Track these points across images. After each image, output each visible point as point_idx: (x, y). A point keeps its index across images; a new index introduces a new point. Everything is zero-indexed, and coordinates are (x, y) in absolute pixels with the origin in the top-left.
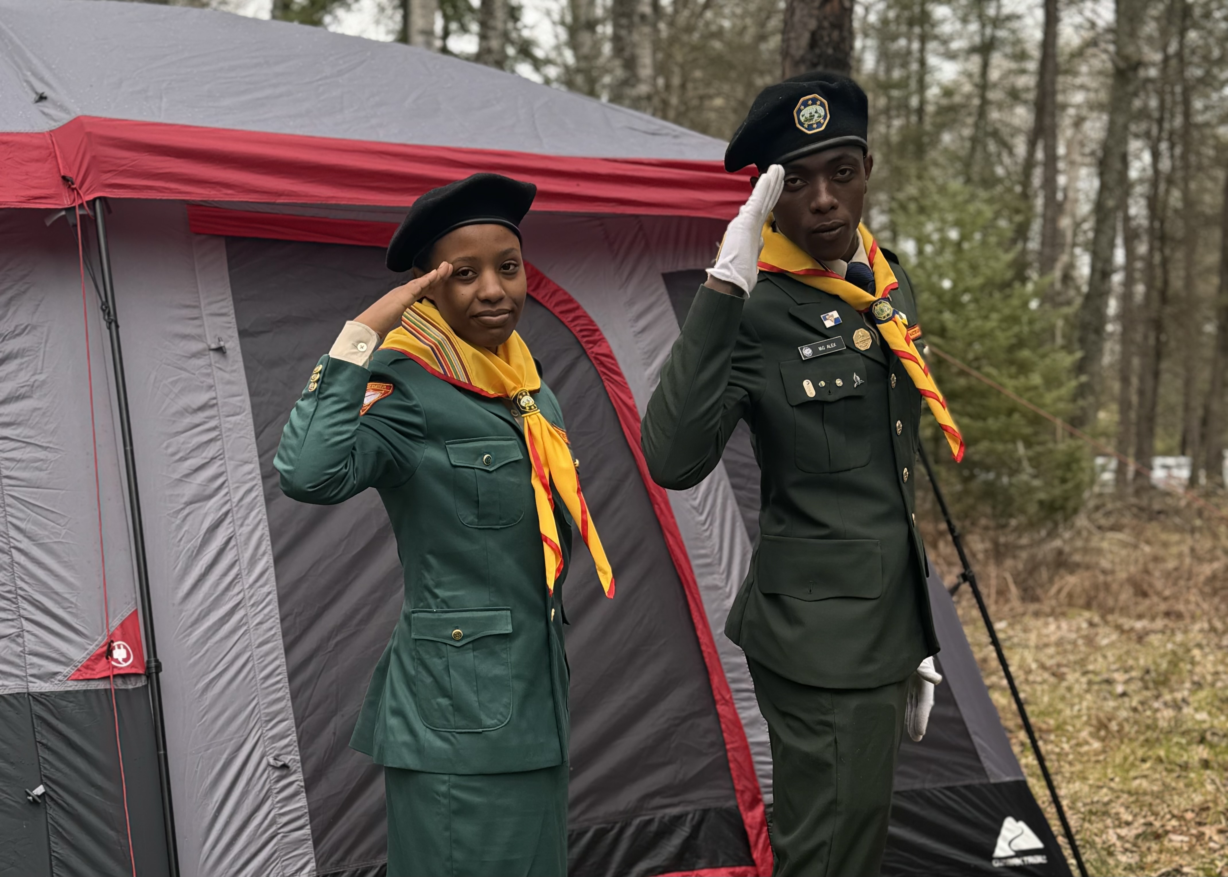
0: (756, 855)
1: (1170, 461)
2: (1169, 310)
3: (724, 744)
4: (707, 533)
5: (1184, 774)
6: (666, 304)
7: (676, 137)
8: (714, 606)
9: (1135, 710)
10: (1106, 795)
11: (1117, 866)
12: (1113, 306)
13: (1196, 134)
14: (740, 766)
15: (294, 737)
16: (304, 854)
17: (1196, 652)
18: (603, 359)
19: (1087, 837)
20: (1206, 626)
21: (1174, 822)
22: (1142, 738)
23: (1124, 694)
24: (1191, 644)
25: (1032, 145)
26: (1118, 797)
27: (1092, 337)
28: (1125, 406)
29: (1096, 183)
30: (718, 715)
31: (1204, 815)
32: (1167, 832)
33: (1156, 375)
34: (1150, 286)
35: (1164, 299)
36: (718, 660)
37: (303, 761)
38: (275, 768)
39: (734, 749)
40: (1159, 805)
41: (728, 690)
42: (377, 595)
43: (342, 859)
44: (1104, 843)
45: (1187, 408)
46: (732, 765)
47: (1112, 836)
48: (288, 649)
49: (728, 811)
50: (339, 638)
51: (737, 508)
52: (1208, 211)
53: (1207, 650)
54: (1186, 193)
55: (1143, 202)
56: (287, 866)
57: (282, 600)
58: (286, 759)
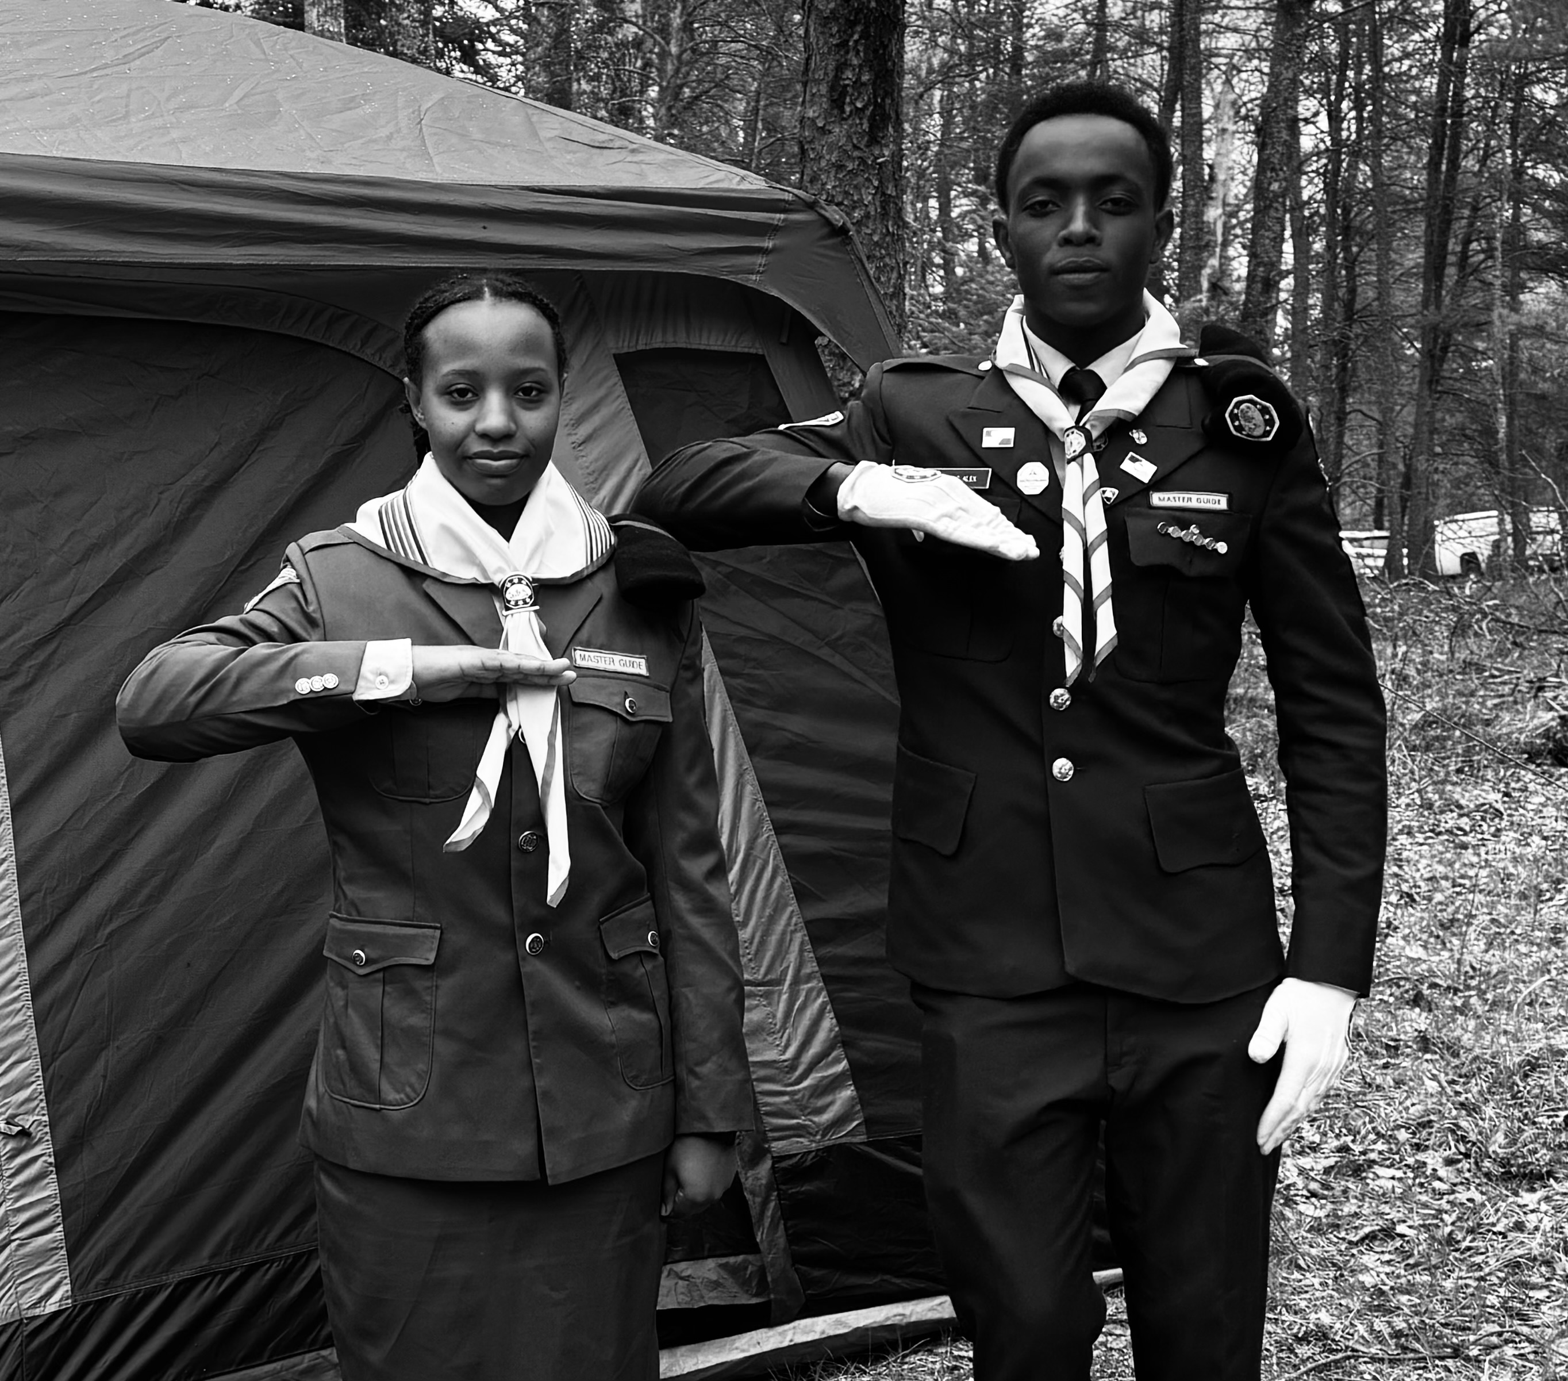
0: (760, 1238)
7: (634, 151)
12: (1282, 322)
13: (1388, 86)
15: (39, 1086)
16: (53, 1272)
25: (1168, 103)
29: (1254, 156)
37: (52, 1125)
38: (7, 1137)
42: (176, 857)
43: (115, 1277)
48: (32, 948)
50: (114, 926)
54: (1377, 170)
55: (1319, 182)
56: (24, 1292)
57: (23, 871)
58: (26, 1121)
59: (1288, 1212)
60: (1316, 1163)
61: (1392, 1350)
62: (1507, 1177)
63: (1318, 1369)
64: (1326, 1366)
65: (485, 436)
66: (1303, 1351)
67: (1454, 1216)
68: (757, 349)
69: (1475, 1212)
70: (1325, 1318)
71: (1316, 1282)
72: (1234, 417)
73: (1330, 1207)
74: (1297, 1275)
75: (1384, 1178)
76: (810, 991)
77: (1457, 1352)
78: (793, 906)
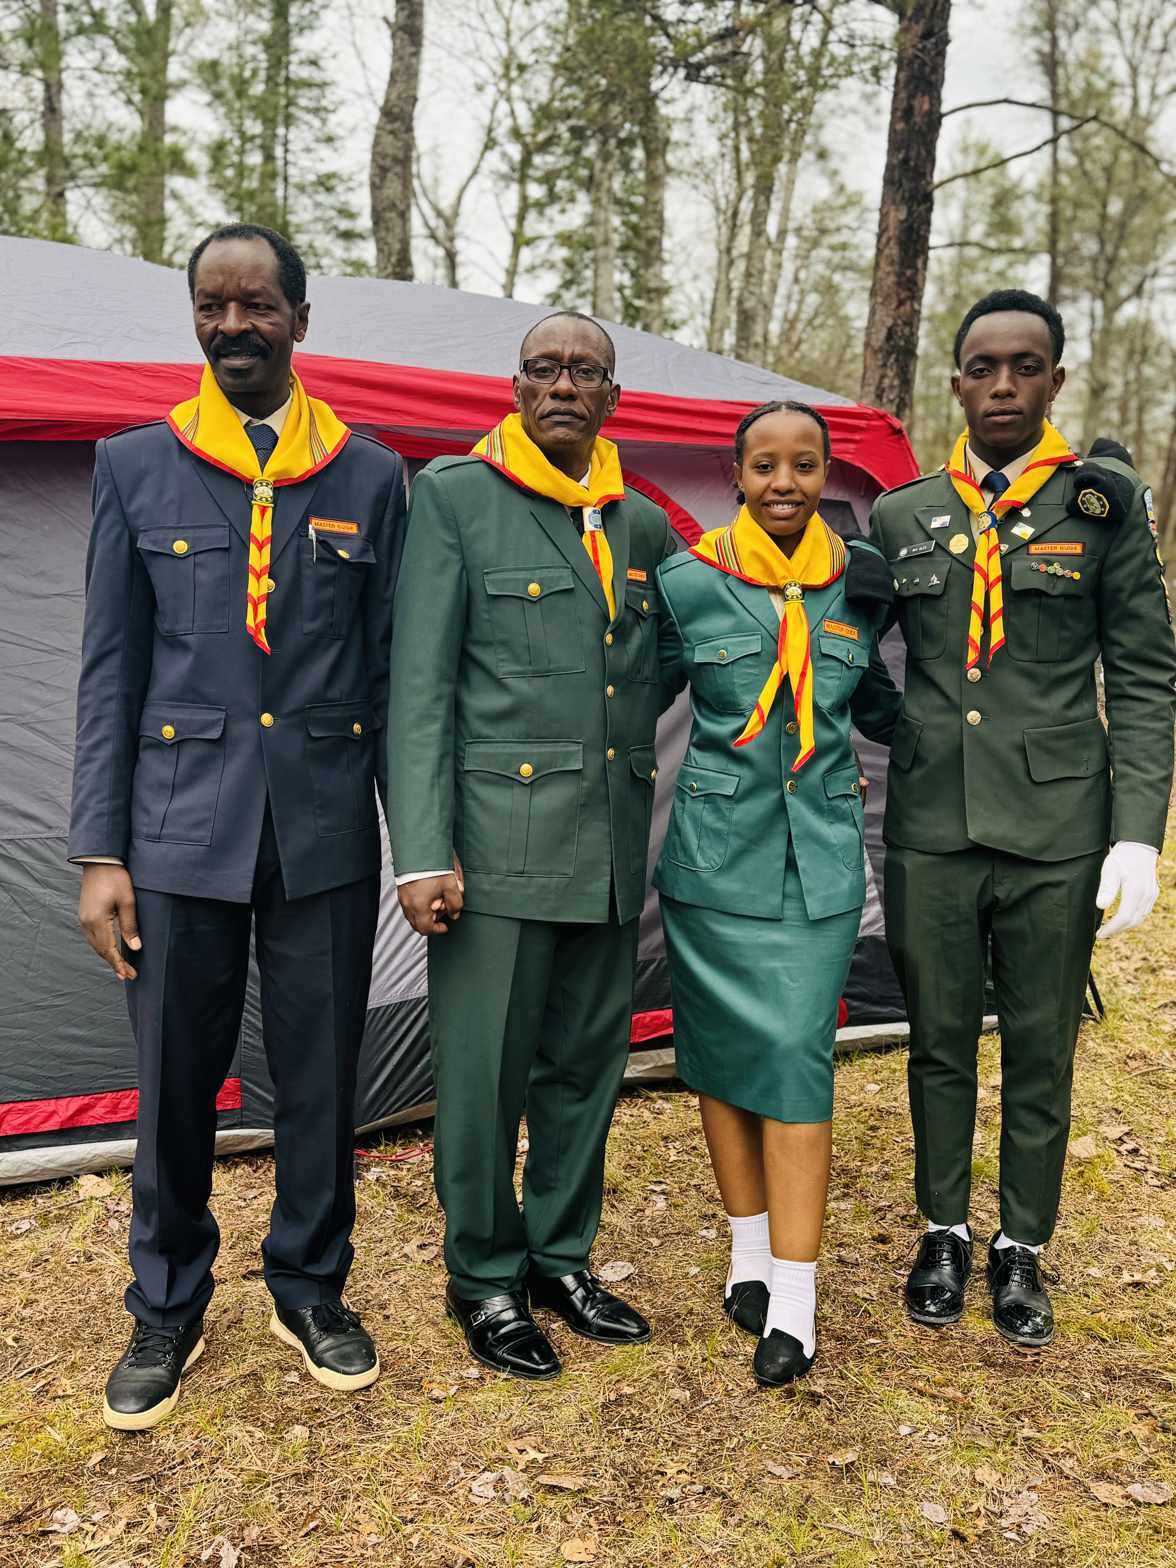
7: (783, 386)
11: (1123, 997)
21: (1166, 958)
40: (1151, 943)
59: (1117, 991)
63: (1143, 1075)
64: (1147, 1073)
65: (776, 491)
66: (1133, 1064)
68: (847, 498)
70: (1144, 1047)
71: (1136, 1028)
72: (1083, 503)
73: (1139, 989)
74: (1125, 1023)
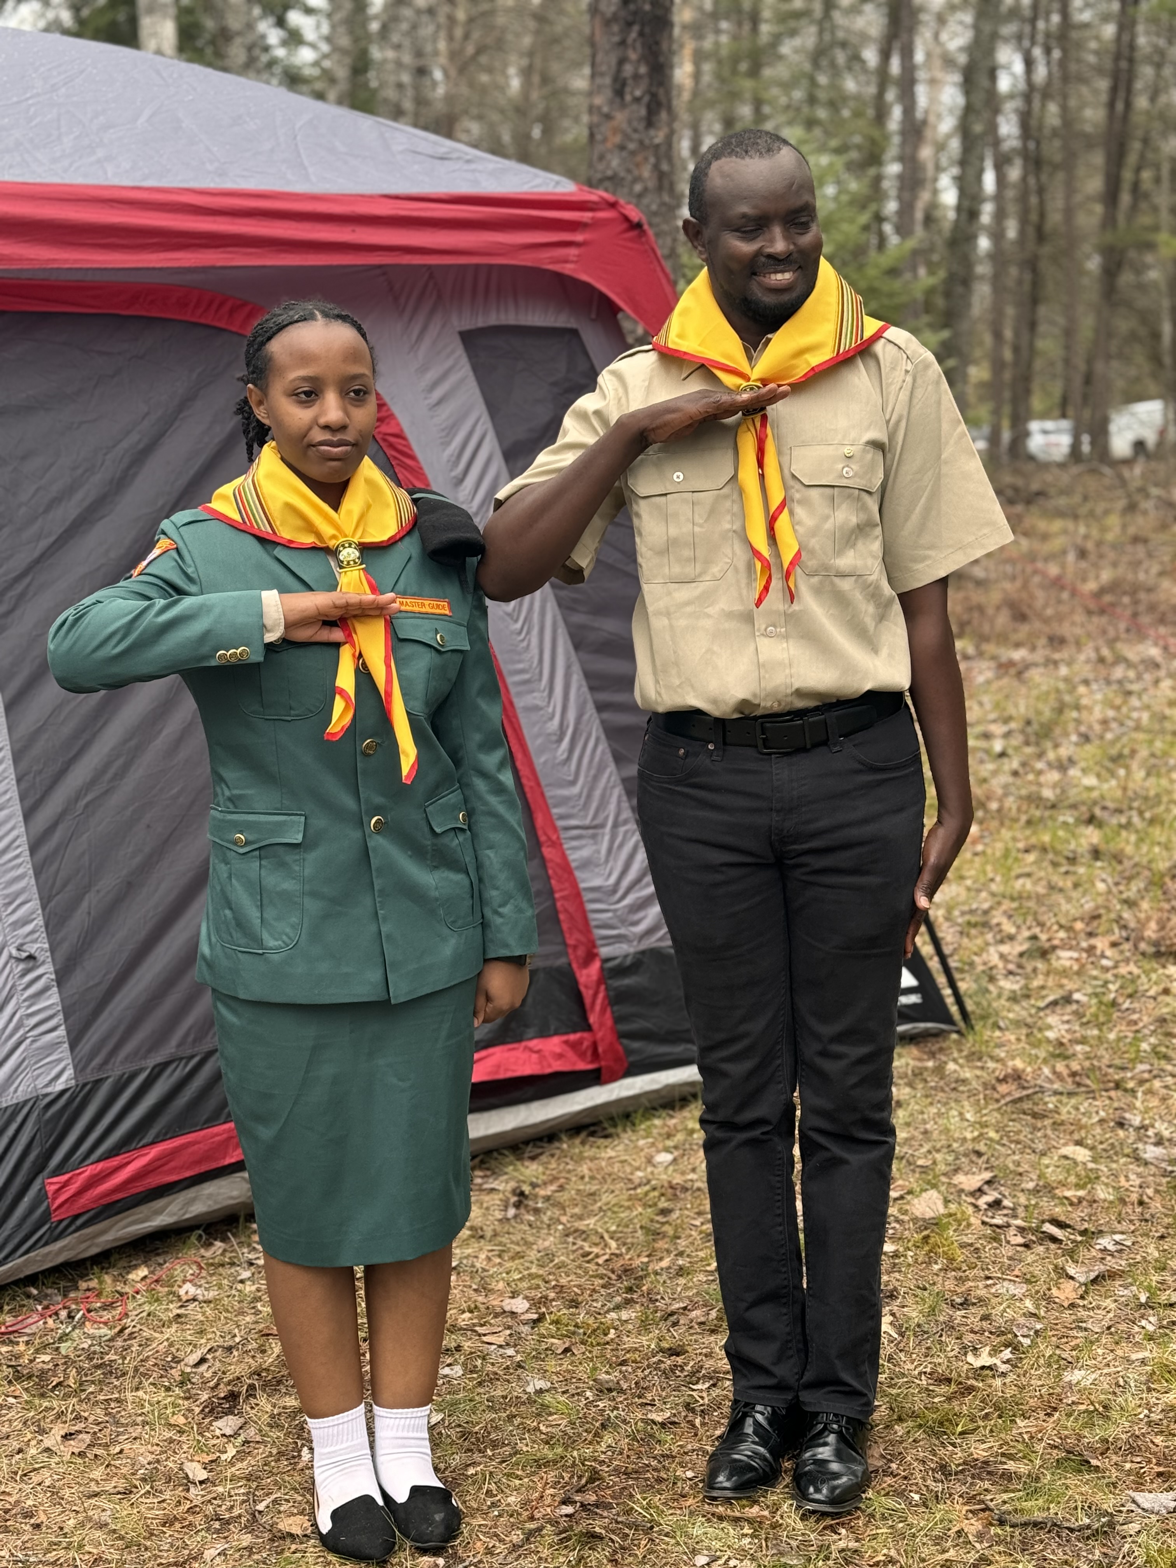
0: (592, 1019)
1: (1049, 425)
2: (1046, 250)
3: (552, 892)
4: (525, 644)
5: (1072, 869)
6: (464, 370)
7: (468, 161)
8: (536, 729)
9: (1015, 774)
10: (986, 900)
11: (999, 996)
12: (984, 243)
13: (1074, 35)
14: (571, 918)
15: (39, 921)
16: (59, 1061)
17: (1082, 689)
18: (392, 439)
19: (965, 959)
20: (1093, 655)
21: (1062, 934)
22: (1024, 818)
23: (1003, 754)
24: (1077, 679)
25: (885, 55)
26: (999, 903)
27: (960, 289)
28: (998, 366)
29: (961, 100)
30: (543, 858)
31: (1095, 923)
32: (1054, 948)
33: (1033, 325)
34: (1024, 222)
35: (1041, 236)
36: (542, 794)
37: (52, 950)
38: (18, 960)
39: (564, 898)
40: (1044, 913)
41: (555, 829)
42: (133, 743)
43: (106, 1062)
44: (985, 964)
45: (1067, 361)
46: (562, 917)
47: (994, 958)
48: (28, 815)
49: (559, 970)
50: (89, 798)
51: (558, 612)
52: (1088, 128)
53: (1094, 686)
54: (1064, 109)
55: (1014, 118)
56: (38, 1076)
57: (17, 757)
58: (32, 949)
59: (991, 987)
60: (1011, 949)
61: (1070, 1087)
62: (1158, 955)
63: (1015, 1102)
64: (1020, 1099)
65: (326, 427)
66: (1003, 1088)
67: (1117, 985)
68: (572, 324)
69: (1133, 981)
70: (1019, 1063)
71: (1013, 1038)
73: (1023, 982)
74: (998, 1033)
75: (1065, 958)
76: (626, 832)
77: (1118, 1086)
78: (612, 767)
